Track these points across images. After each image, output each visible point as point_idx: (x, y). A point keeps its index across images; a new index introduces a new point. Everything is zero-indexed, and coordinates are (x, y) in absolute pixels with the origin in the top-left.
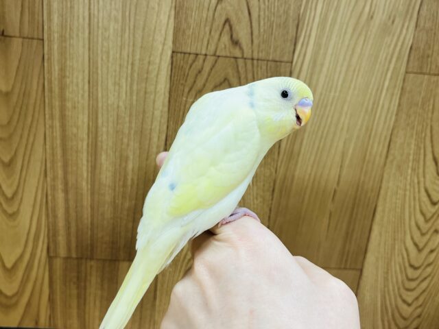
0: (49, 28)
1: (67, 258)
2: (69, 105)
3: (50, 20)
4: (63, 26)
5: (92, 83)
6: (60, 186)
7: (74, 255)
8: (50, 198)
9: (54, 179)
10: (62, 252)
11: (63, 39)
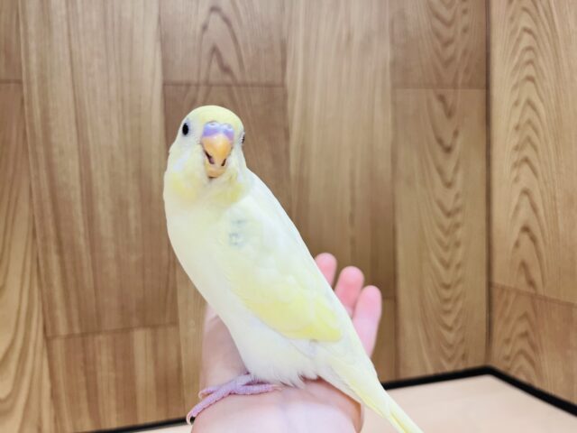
0: (28, 69)
1: (70, 336)
2: (56, 150)
3: (28, 61)
4: (42, 66)
5: (80, 123)
6: (53, 247)
7: (77, 330)
8: (41, 264)
9: (45, 239)
10: (62, 329)
11: (43, 79)
